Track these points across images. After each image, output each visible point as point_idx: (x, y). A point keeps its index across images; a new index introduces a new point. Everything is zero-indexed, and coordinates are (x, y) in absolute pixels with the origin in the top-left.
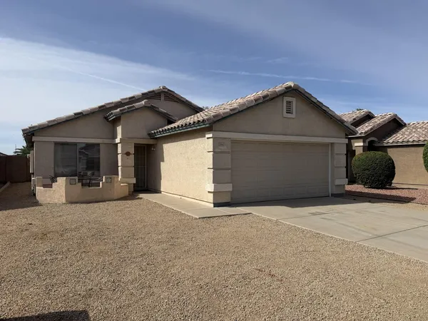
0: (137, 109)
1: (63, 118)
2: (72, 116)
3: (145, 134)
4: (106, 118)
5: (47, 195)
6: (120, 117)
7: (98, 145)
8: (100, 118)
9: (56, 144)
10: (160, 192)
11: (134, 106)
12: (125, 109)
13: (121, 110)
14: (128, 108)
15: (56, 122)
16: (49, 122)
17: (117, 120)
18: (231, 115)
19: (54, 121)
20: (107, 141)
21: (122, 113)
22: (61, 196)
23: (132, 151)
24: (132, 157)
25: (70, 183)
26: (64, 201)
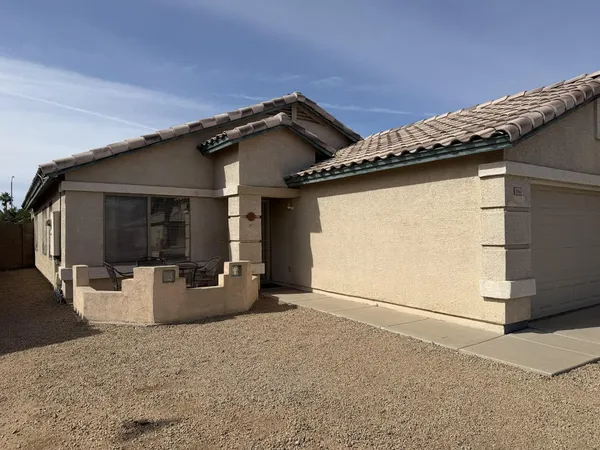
0: (268, 129)
1: (124, 146)
2: (140, 141)
3: (278, 178)
4: (202, 149)
5: (109, 306)
6: (237, 145)
7: (187, 200)
8: (188, 149)
9: (108, 196)
10: (309, 290)
11: (264, 124)
12: (249, 128)
13: (242, 131)
14: (255, 127)
15: (109, 154)
16: (96, 152)
17: (229, 152)
18: (544, 125)
19: (106, 149)
20: (203, 193)
21: (245, 135)
22: (143, 308)
23: (258, 212)
24: (258, 221)
25: (164, 279)
26: (150, 320)
